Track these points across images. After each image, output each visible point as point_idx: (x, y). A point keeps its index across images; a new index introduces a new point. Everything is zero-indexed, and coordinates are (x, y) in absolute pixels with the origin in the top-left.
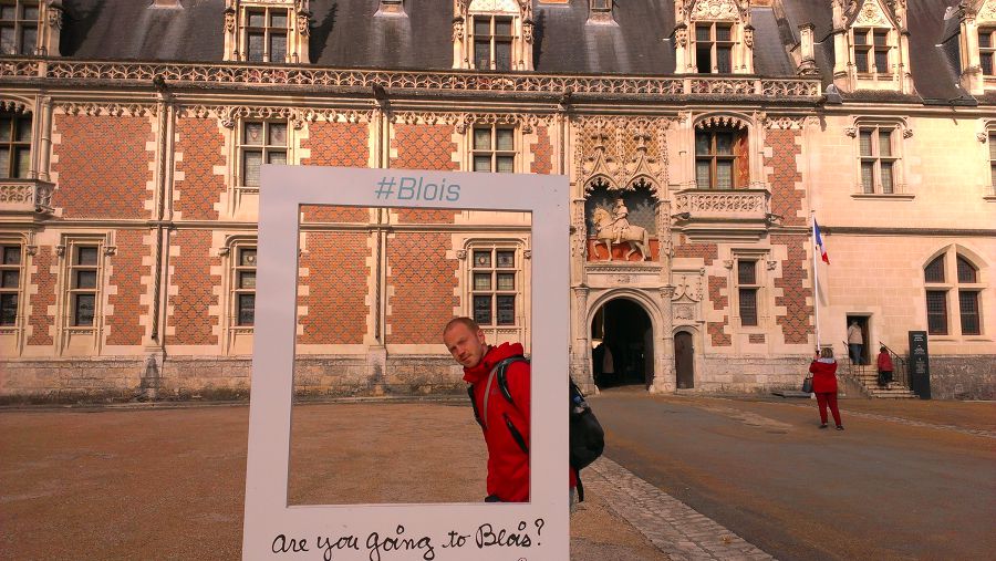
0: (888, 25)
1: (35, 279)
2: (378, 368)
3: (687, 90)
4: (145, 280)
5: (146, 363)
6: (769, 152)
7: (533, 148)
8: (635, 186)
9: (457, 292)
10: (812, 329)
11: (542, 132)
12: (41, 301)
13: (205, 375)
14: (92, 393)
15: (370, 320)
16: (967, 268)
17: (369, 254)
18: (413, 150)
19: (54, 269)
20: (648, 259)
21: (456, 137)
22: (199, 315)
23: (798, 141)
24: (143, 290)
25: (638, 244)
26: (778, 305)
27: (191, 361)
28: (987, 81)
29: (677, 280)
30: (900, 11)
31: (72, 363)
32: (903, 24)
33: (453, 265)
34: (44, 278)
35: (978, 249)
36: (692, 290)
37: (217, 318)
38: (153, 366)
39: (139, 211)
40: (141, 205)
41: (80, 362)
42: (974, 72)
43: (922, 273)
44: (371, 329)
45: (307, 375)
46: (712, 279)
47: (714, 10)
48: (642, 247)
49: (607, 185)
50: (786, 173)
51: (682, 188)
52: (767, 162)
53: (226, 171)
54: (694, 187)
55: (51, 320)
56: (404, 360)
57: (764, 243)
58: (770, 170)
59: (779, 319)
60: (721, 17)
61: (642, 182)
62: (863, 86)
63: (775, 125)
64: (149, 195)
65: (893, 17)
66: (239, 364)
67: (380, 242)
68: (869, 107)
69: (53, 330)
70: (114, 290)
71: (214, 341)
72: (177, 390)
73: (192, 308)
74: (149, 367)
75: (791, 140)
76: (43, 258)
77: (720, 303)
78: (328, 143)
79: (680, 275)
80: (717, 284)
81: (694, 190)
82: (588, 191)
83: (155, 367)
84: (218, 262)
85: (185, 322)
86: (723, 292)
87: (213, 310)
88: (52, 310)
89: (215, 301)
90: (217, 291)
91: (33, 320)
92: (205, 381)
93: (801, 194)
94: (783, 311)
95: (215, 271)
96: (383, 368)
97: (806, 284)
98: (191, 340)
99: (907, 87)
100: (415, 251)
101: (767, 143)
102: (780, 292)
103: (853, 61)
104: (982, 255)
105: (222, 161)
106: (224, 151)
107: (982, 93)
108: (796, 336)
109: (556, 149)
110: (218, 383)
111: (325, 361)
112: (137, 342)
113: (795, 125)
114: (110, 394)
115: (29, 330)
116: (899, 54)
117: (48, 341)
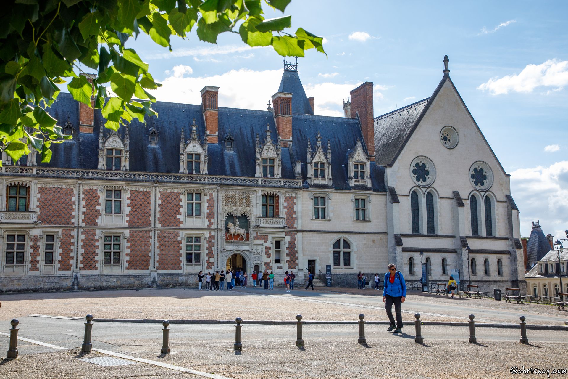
0: (325, 161)
1: (32, 247)
2: (154, 278)
3: (260, 182)
4: (72, 247)
5: (74, 277)
6: (285, 204)
7: (208, 201)
8: (242, 215)
9: (181, 251)
10: (297, 264)
11: (211, 195)
12: (35, 255)
13: (95, 281)
14: (55, 287)
15: (151, 261)
16: (347, 245)
17: (151, 238)
18: (166, 201)
19: (38, 244)
20: (246, 240)
21: (181, 197)
22: (91, 260)
23: (295, 200)
24: (72, 251)
25: (243, 235)
26: (287, 256)
27: (89, 276)
28: (356, 181)
29: (254, 248)
30: (329, 156)
31: (47, 277)
32: (330, 161)
33: (180, 242)
34: (35, 247)
35: (350, 238)
36: (259, 251)
37: (98, 261)
38: (76, 278)
39: (69, 223)
40: (70, 220)
41: (50, 277)
42: (351, 178)
43: (332, 246)
44: (152, 265)
45: (130, 281)
46: (266, 247)
47: (269, 154)
48: (244, 236)
49: (232, 215)
50: (291, 212)
51: (258, 216)
52: (285, 208)
53: (101, 208)
54: (261, 216)
55: (38, 262)
56: (163, 275)
57: (283, 235)
58: (286, 210)
59: (287, 261)
60: (270, 157)
61: (244, 214)
62: (316, 182)
63: (287, 195)
64: (73, 217)
65: (327, 158)
66: (106, 277)
67: (155, 234)
68: (318, 190)
69: (38, 266)
70: (61, 251)
71: (97, 269)
72: (85, 286)
73: (89, 257)
74: (75, 278)
75: (292, 200)
76: (35, 240)
77: (268, 255)
78: (136, 198)
79: (255, 246)
80: (268, 249)
81: (261, 217)
82: (226, 216)
83: (77, 278)
84: (98, 241)
85: (86, 262)
86: (270, 252)
87: (96, 258)
88: (38, 258)
89: (97, 255)
90: (97, 251)
91: (31, 262)
92: (95, 283)
93: (296, 219)
94: (288, 258)
95: (97, 244)
96: (156, 278)
97: (296, 249)
98: (89, 269)
99: (330, 183)
100: (167, 237)
101: (285, 201)
102: (287, 252)
103: (313, 173)
104: (351, 240)
105: (99, 204)
106: (100, 201)
107: (353, 185)
108: (292, 267)
109: (216, 202)
110: (99, 284)
111: (136, 276)
112: (69, 269)
113: (294, 195)
114: (62, 288)
115: (30, 266)
116: (328, 171)
117: (37, 269)
